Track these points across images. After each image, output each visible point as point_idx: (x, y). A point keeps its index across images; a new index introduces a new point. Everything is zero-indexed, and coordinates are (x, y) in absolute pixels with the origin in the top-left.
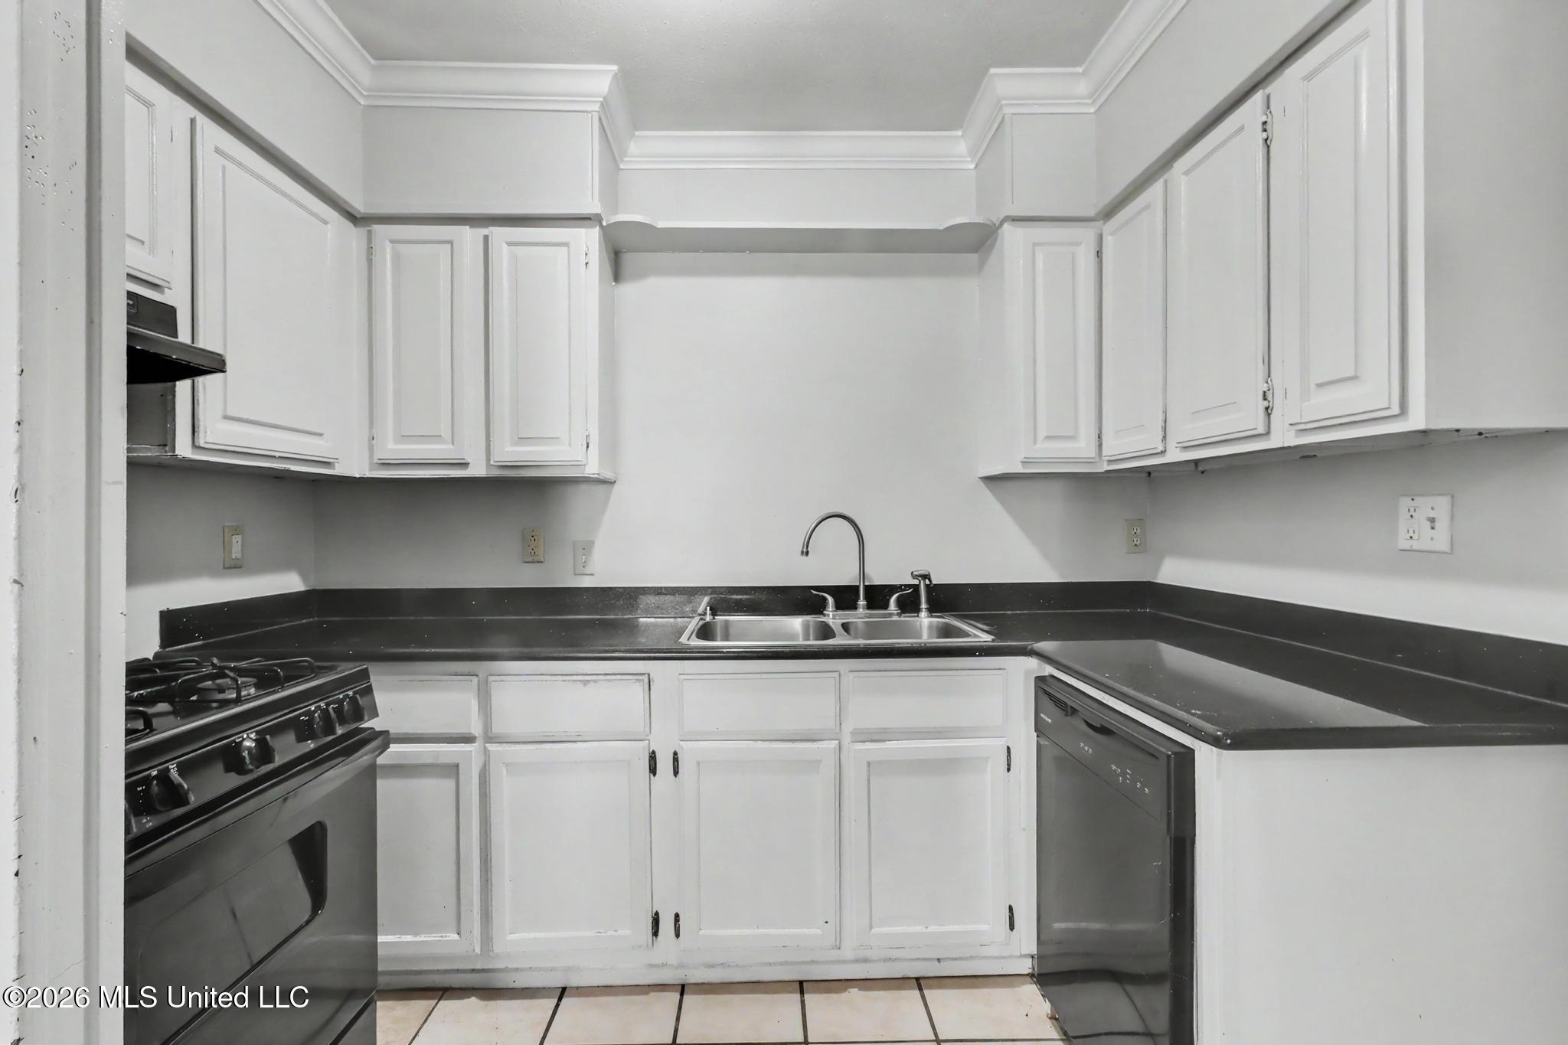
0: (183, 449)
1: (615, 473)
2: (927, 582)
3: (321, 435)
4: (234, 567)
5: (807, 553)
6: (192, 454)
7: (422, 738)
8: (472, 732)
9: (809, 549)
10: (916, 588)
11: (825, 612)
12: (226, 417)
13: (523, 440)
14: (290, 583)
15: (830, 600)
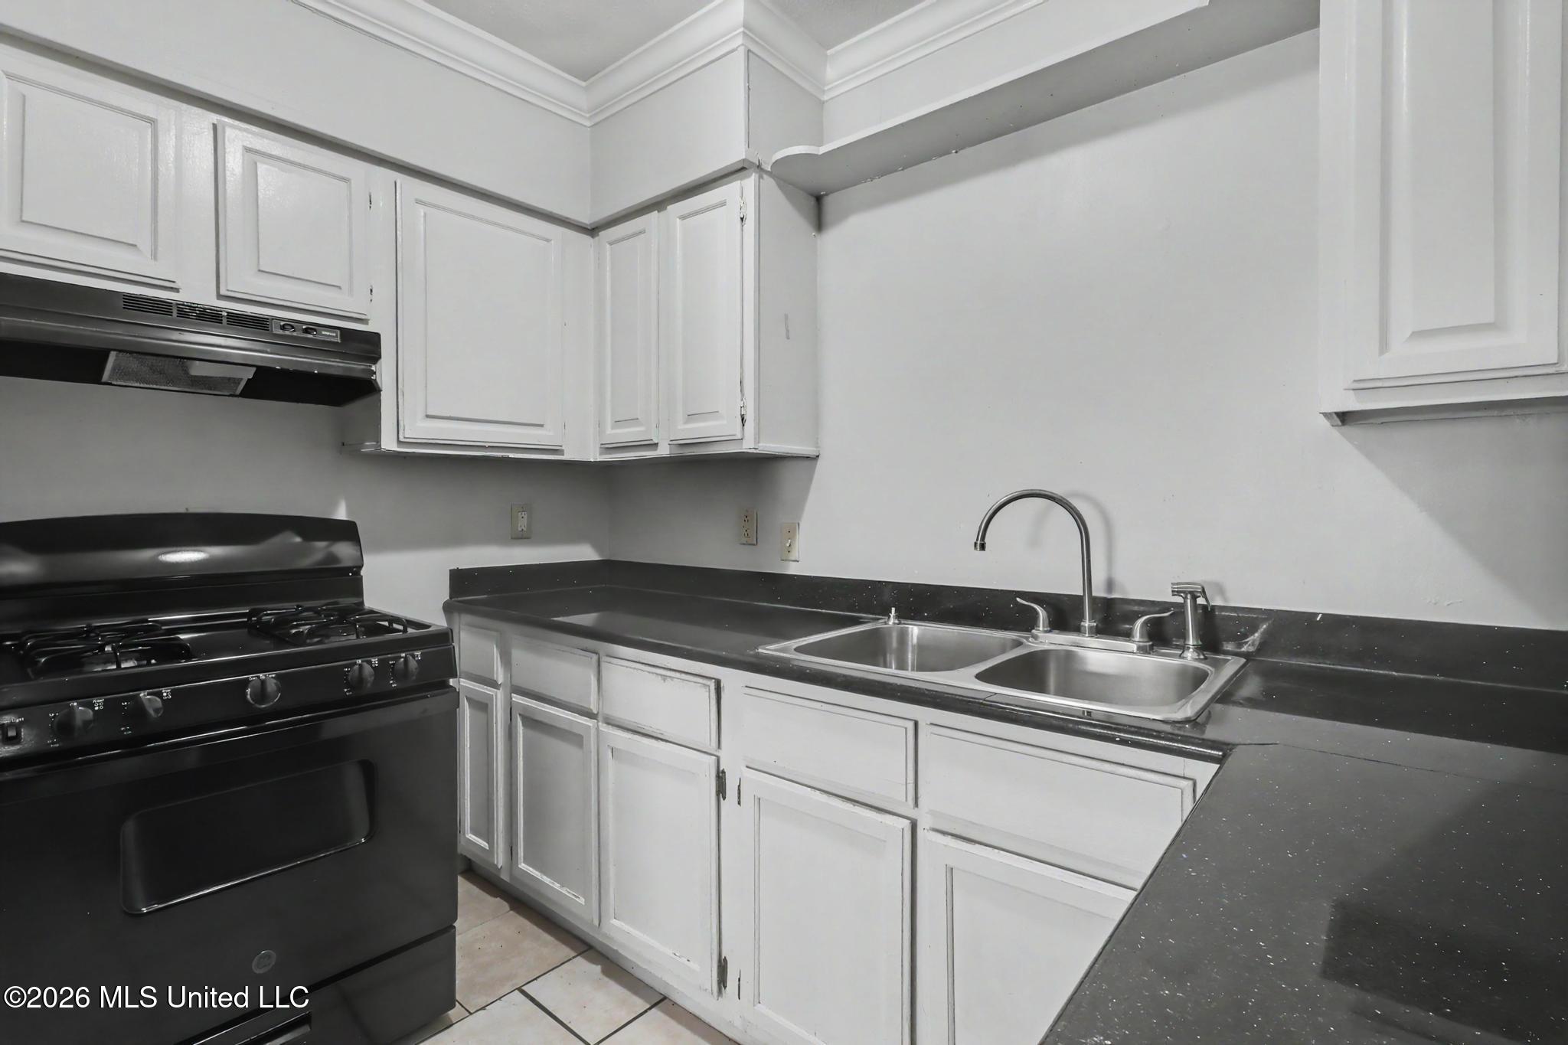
0: (388, 443)
1: (817, 447)
2: (1201, 601)
3: (542, 426)
4: (521, 538)
5: (983, 547)
6: (398, 447)
7: (561, 704)
8: (592, 707)
9: (986, 540)
10: (1182, 606)
11: (1033, 631)
12: (428, 416)
13: (691, 417)
14: (584, 553)
15: (1042, 613)
